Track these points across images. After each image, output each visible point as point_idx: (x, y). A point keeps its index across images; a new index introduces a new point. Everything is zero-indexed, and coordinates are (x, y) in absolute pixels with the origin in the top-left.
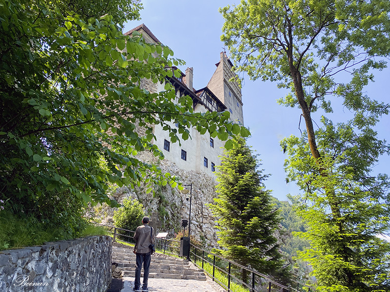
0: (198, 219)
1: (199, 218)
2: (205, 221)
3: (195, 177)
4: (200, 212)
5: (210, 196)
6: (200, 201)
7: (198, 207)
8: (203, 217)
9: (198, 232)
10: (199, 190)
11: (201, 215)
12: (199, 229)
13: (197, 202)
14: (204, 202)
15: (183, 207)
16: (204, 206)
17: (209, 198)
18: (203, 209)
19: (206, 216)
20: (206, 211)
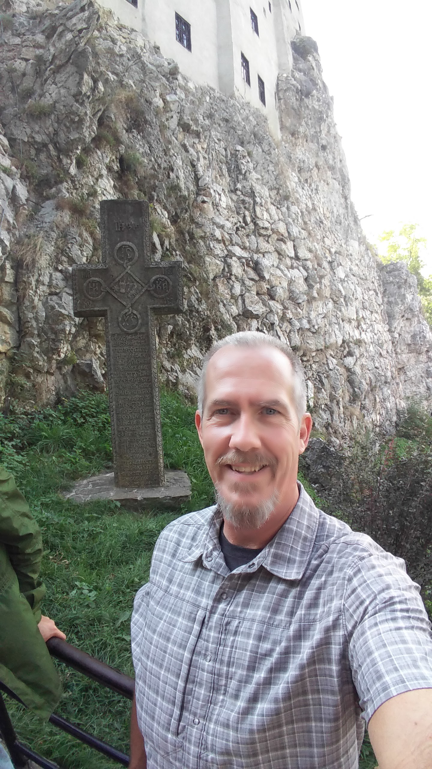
0: (246, 240)
1: (248, 236)
2: (264, 245)
3: (223, 105)
4: (249, 219)
5: (271, 168)
6: (245, 183)
7: (243, 202)
8: (257, 231)
9: (251, 283)
10: (239, 148)
11: (252, 226)
12: (252, 274)
13: (239, 186)
14: (258, 188)
15: (200, 199)
16: (258, 200)
17: (266, 176)
18: (258, 209)
19: (266, 229)
20: (266, 216)
